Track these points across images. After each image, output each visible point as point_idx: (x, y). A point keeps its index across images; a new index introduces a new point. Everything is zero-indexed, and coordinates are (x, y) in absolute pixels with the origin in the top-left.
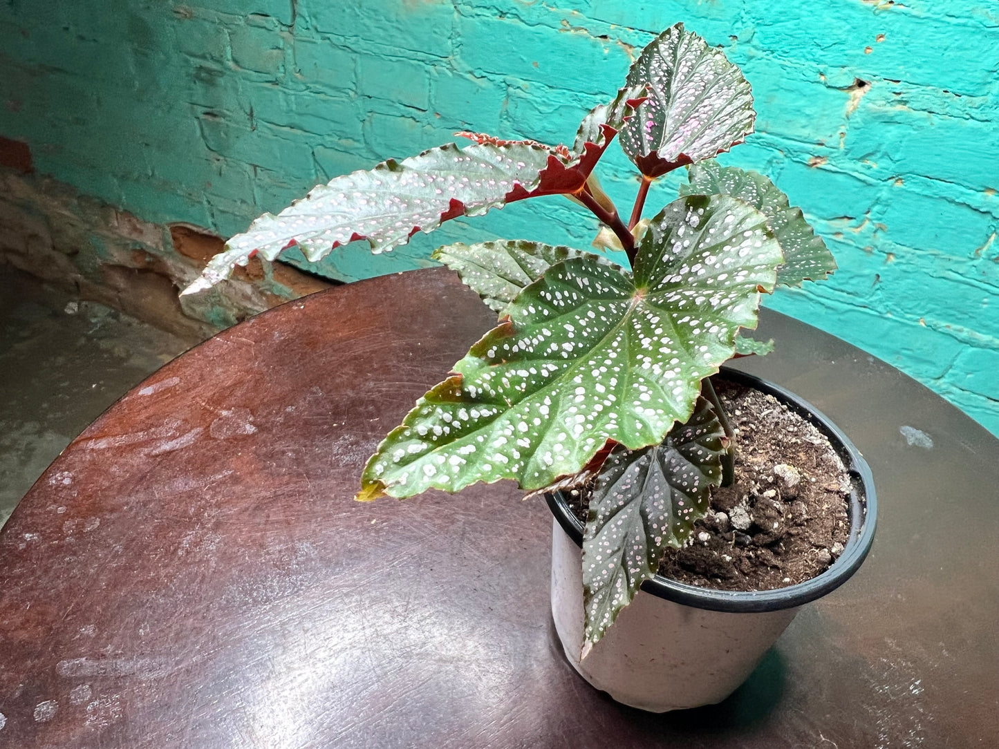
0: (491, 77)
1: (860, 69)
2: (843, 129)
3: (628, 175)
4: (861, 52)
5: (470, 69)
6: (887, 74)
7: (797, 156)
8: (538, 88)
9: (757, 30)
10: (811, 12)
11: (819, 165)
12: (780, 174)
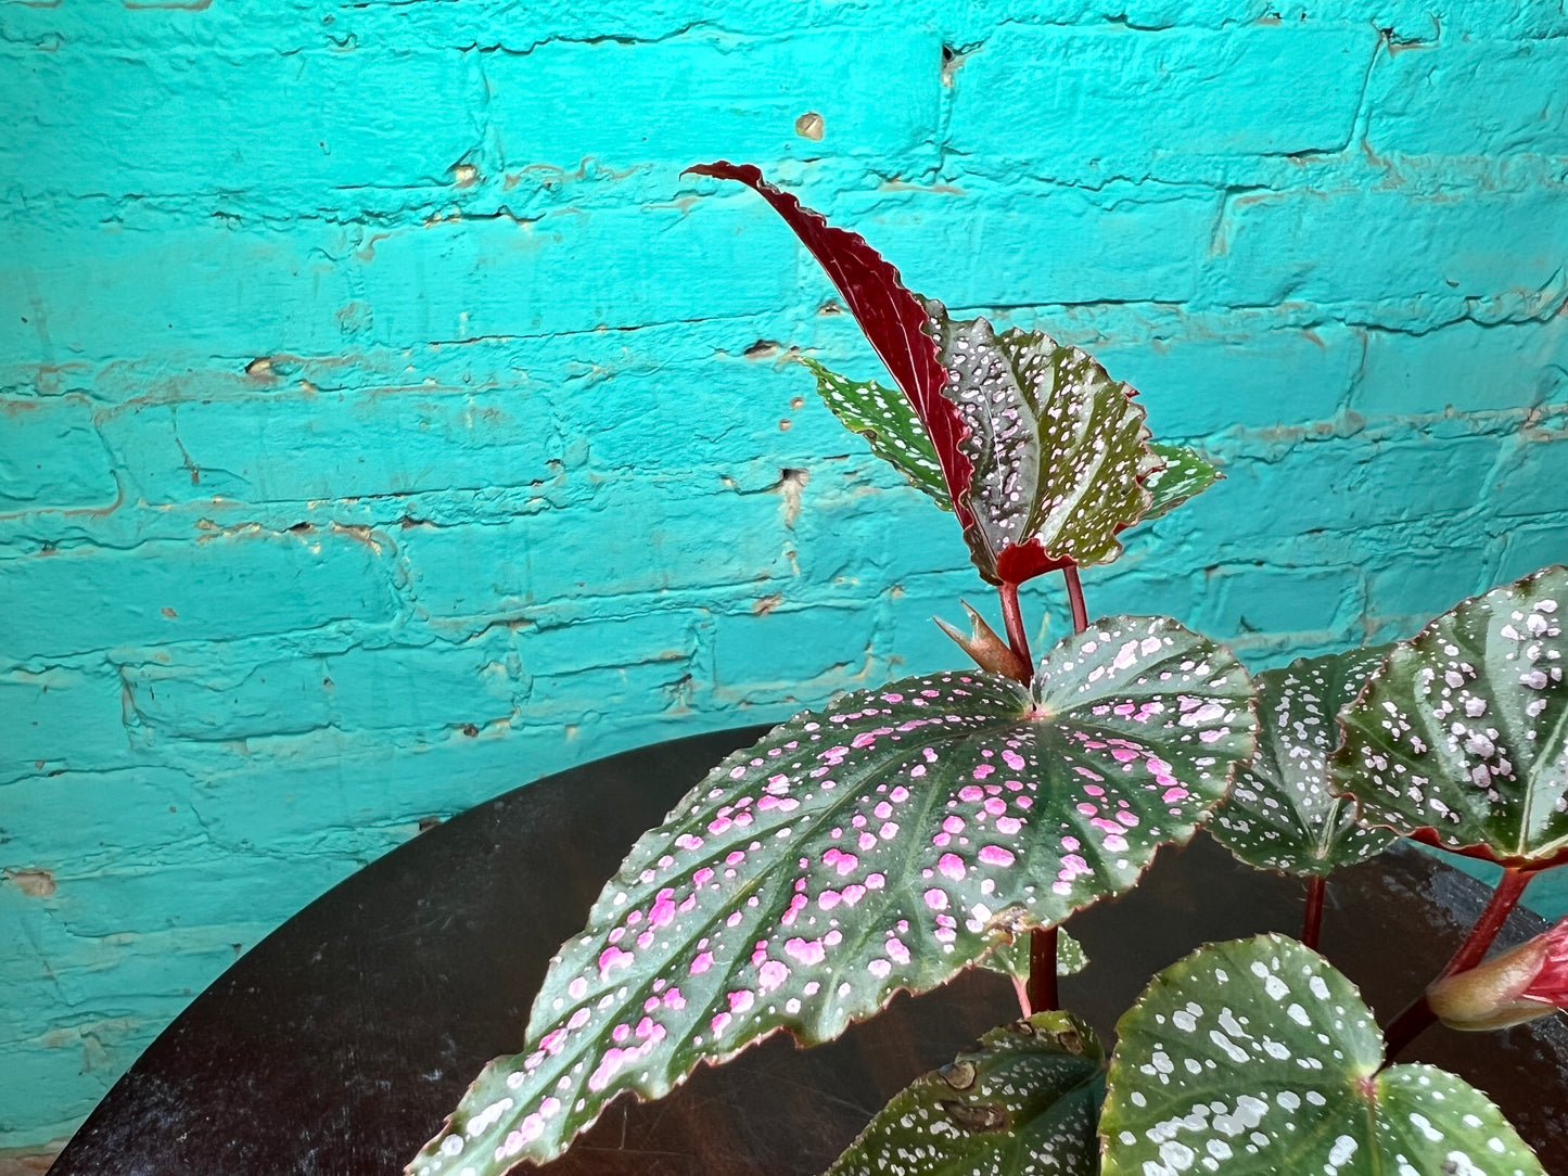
0: (72, 662)
1: (782, 454)
2: (789, 547)
3: (442, 734)
4: (776, 430)
6: (826, 450)
7: (733, 607)
8: (194, 650)
9: (590, 441)
10: (672, 391)
11: (772, 609)
12: (713, 641)
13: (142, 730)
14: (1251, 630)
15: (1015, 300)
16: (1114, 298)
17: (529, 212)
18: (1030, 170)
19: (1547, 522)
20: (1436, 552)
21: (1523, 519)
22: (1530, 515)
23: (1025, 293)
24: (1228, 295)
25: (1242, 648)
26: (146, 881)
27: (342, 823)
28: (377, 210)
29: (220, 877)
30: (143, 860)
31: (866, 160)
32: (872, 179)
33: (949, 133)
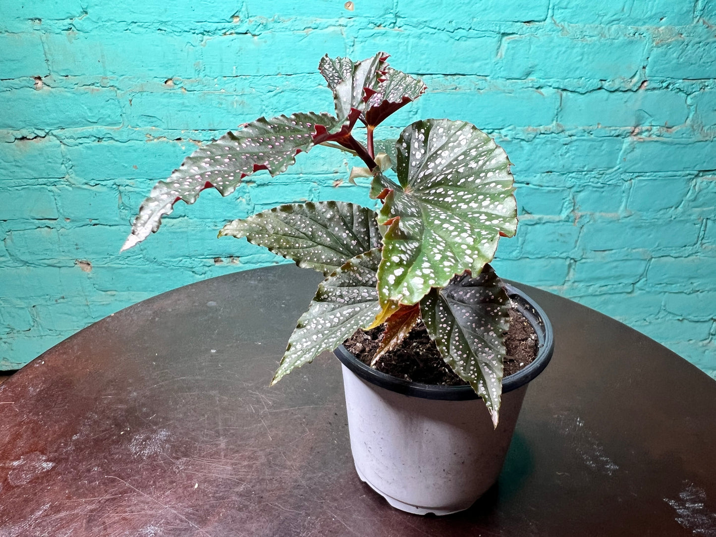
0: (103, 183)
2: (345, 161)
5: (85, 181)
7: (325, 183)
11: (339, 185)
12: (319, 196)
13: (124, 211)
14: (528, 213)
15: (424, 72)
16: (461, 73)
17: (256, 33)
18: (427, 24)
19: (648, 176)
20: (602, 185)
21: (637, 174)
22: (641, 174)
23: (428, 70)
24: (504, 74)
25: (524, 219)
26: (121, 271)
27: (187, 255)
28: (208, 30)
29: (146, 272)
30: (121, 262)
31: (368, 18)
32: (371, 26)
33: (397, 10)
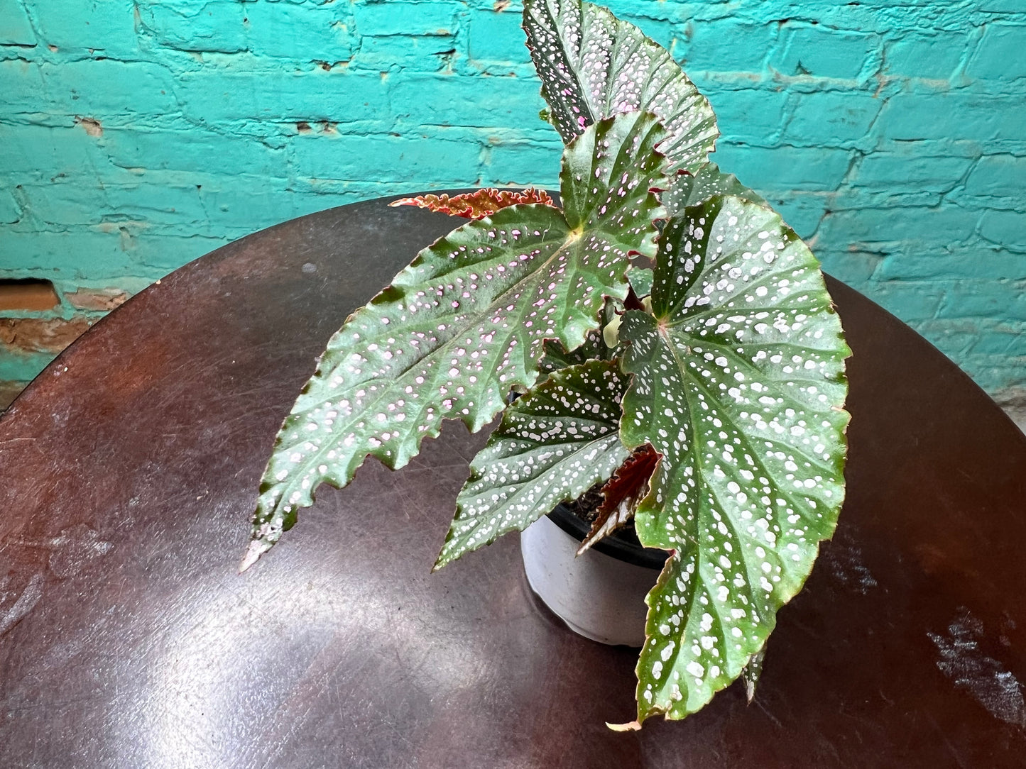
3: (311, 65)
11: (503, 9)
12: (468, 26)
13: (145, 37)
14: (805, 72)
19: (1014, 20)
20: (935, 32)
21: (995, 16)
22: (1003, 14)
27: (254, 116)
29: (187, 141)
30: (148, 123)
